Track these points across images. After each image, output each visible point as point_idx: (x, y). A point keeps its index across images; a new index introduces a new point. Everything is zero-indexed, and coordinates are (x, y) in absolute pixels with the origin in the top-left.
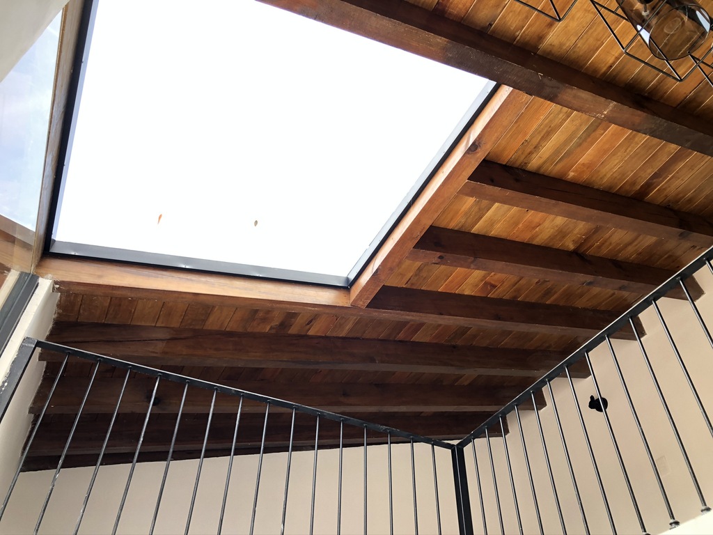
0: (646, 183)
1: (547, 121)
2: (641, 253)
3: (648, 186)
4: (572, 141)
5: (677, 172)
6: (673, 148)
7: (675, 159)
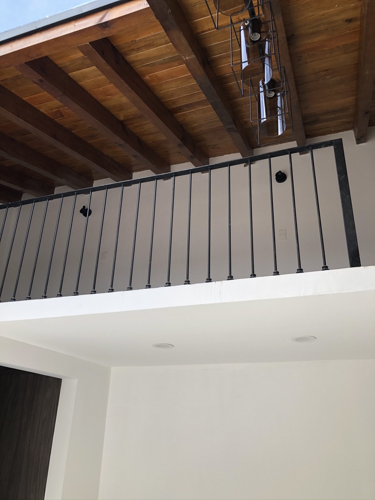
0: (180, 107)
1: (153, 38)
2: (154, 142)
3: (180, 109)
4: (159, 59)
5: (196, 110)
6: (203, 97)
7: (200, 103)
